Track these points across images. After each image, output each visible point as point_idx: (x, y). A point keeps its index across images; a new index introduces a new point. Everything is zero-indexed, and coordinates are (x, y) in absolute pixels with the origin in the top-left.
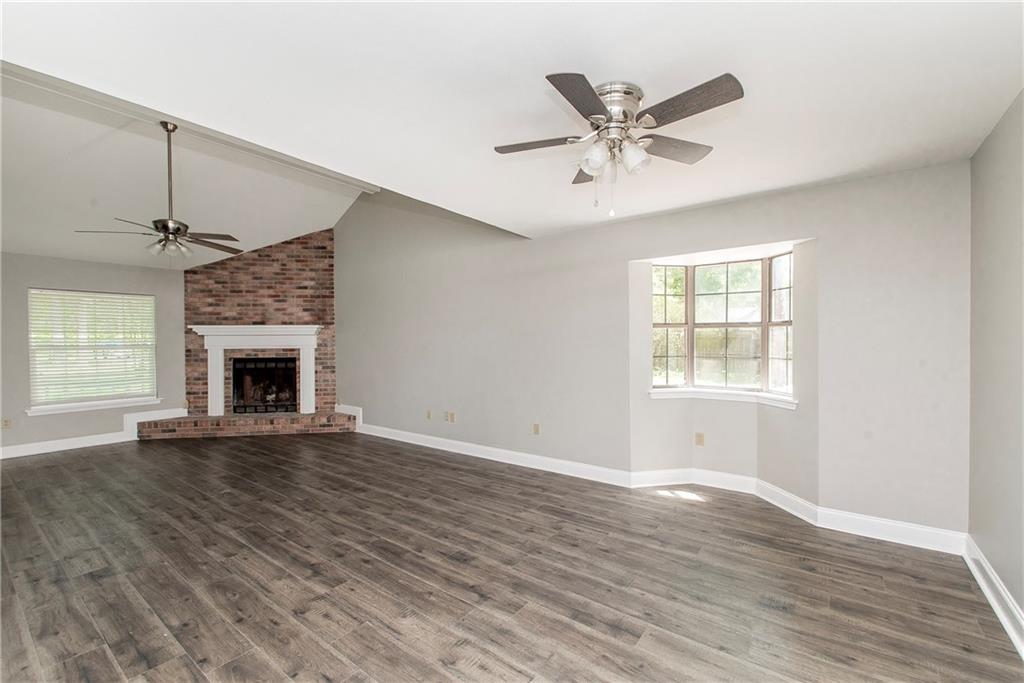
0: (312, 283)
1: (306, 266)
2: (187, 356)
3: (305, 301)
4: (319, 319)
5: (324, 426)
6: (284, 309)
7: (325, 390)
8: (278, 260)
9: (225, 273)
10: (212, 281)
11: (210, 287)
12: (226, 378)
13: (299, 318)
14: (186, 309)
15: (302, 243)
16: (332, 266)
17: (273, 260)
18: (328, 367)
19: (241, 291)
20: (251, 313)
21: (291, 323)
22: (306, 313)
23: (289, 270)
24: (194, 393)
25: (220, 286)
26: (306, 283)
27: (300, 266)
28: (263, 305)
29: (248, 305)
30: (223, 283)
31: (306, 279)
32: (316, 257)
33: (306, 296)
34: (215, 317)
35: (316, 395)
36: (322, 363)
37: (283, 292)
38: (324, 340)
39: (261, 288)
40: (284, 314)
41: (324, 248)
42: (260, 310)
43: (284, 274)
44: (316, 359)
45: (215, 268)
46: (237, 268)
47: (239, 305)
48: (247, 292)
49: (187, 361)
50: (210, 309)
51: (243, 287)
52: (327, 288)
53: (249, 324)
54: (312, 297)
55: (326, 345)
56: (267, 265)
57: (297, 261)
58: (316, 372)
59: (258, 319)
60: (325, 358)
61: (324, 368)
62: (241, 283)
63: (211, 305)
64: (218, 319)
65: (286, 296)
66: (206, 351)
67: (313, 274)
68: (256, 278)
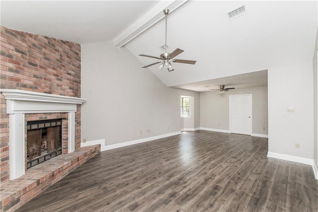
0: (73, 73)
1: (71, 61)
3: (70, 83)
4: (75, 94)
6: (61, 86)
8: (58, 51)
9: (24, 45)
10: (12, 48)
11: (11, 52)
15: (69, 46)
17: (56, 50)
19: (35, 65)
20: (43, 85)
22: (71, 91)
23: (64, 60)
26: (71, 72)
27: (68, 60)
28: (50, 80)
29: (41, 78)
30: (22, 53)
31: (71, 69)
32: (75, 58)
33: (71, 80)
37: (60, 74)
38: (77, 107)
39: (49, 67)
40: (61, 89)
41: (77, 54)
42: (48, 82)
43: (61, 62)
45: (16, 37)
46: (34, 45)
47: (35, 76)
51: (38, 62)
52: (78, 77)
56: (53, 52)
57: (67, 56)
59: (47, 89)
60: (78, 118)
62: (36, 58)
64: (18, 85)
65: (62, 77)
67: (74, 67)
68: (46, 59)
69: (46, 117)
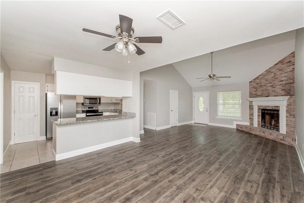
0: (285, 78)
1: (283, 72)
2: (250, 107)
3: (282, 86)
4: (288, 93)
5: (282, 140)
6: (275, 91)
7: (291, 125)
8: (273, 72)
9: (258, 80)
10: (255, 84)
11: (255, 86)
12: (259, 115)
13: (280, 94)
14: (250, 93)
15: (281, 63)
16: (294, 68)
17: (271, 73)
18: (291, 115)
19: (262, 86)
20: (265, 93)
21: (277, 96)
22: (283, 91)
23: (277, 75)
24: (251, 119)
25: (257, 85)
26: (283, 79)
27: (280, 72)
28: (268, 90)
29: (264, 90)
30: (258, 84)
31: (283, 77)
32: (287, 67)
33: (283, 84)
34: (256, 95)
35: (287, 126)
36: (289, 113)
37: (275, 84)
38: (290, 103)
39: (268, 83)
40: (275, 92)
41: (290, 62)
42: (267, 91)
43: (275, 77)
44: (287, 111)
45: (256, 80)
46: (261, 78)
47: (262, 91)
48: (264, 86)
49: (250, 109)
50: (255, 93)
51: (263, 84)
52: (291, 79)
53: (264, 97)
54: (285, 84)
55: (291, 105)
56: (270, 75)
57: (279, 71)
58: (287, 117)
59: (267, 95)
60: (291, 111)
61: (290, 115)
62: (262, 83)
63: (255, 91)
65: (275, 86)
66: (253, 106)
67: (286, 74)
68: (266, 80)
69: (266, 108)
